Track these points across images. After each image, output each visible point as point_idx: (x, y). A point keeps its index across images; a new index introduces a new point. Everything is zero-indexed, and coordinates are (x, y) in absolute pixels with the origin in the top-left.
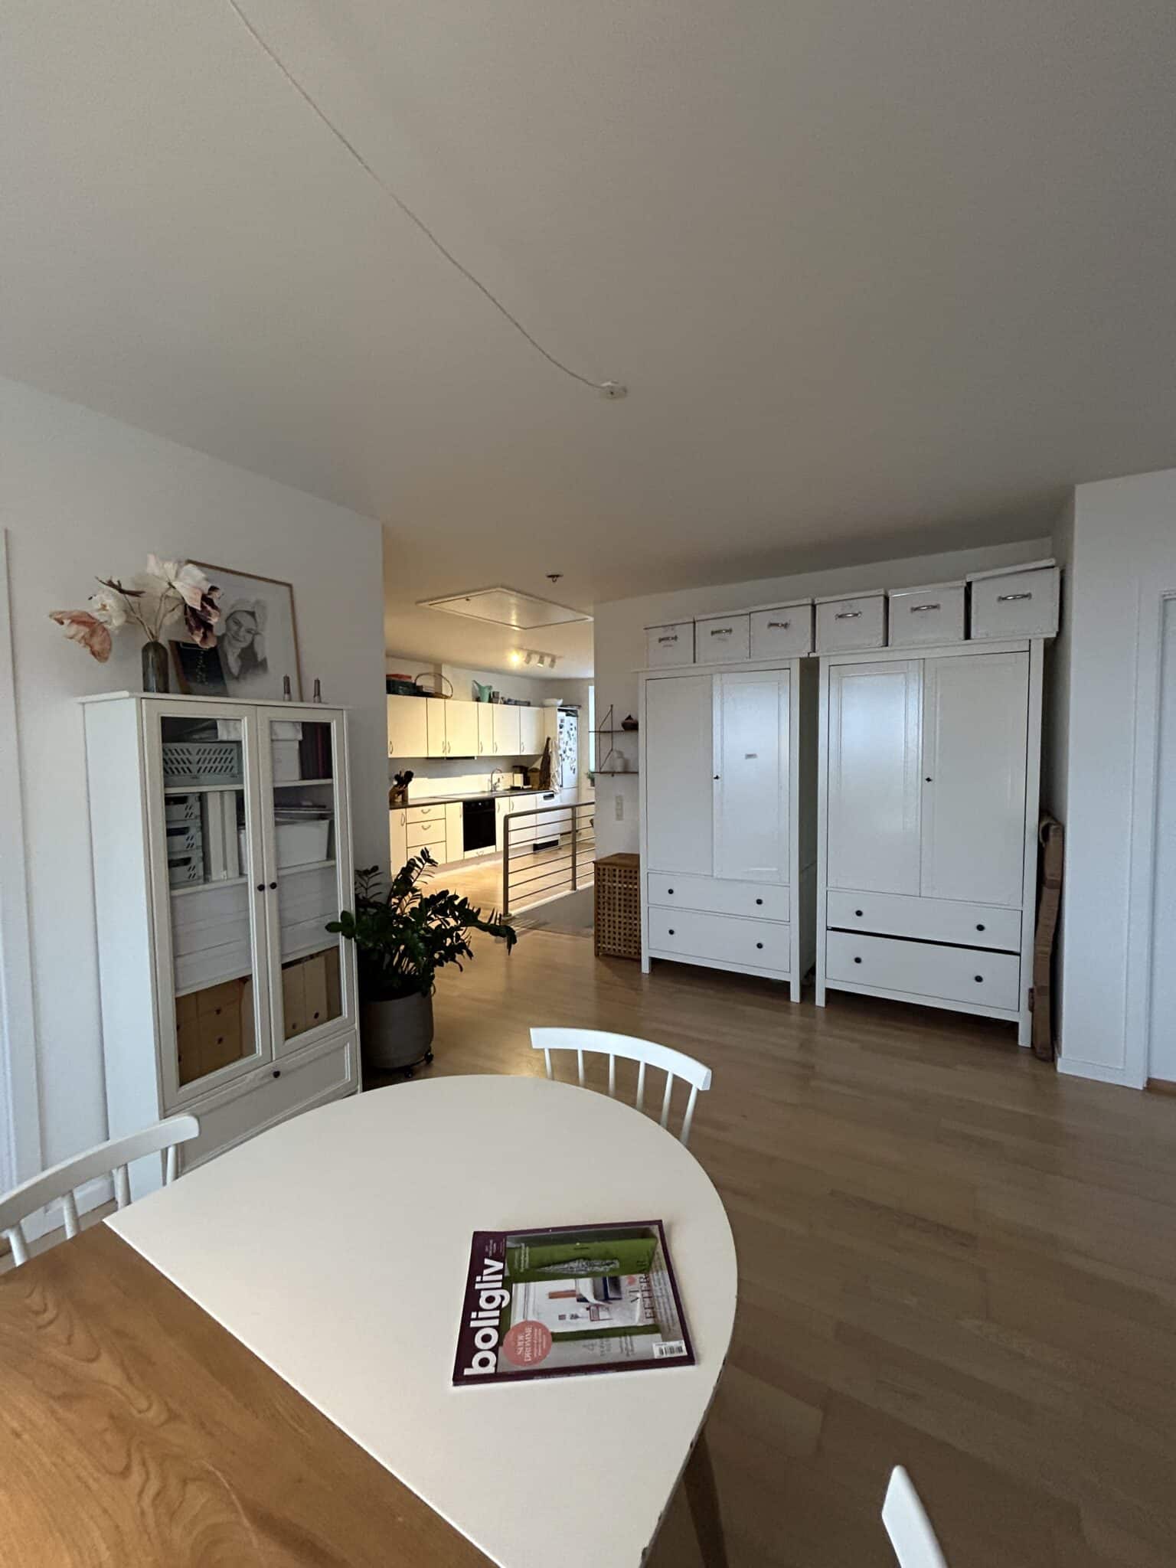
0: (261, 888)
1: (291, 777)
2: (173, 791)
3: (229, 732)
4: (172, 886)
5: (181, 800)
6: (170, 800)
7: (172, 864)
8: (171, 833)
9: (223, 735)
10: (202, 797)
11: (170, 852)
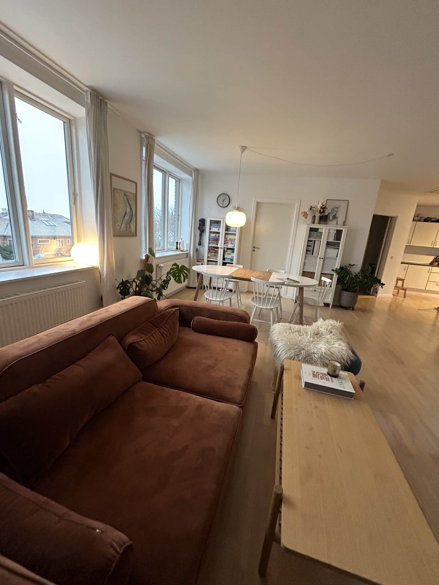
0: (320, 258)
1: (331, 239)
2: (309, 239)
3: (321, 230)
4: (306, 254)
5: (311, 241)
6: (309, 241)
7: (307, 251)
8: (307, 246)
9: (319, 231)
10: (315, 241)
11: (307, 249)
